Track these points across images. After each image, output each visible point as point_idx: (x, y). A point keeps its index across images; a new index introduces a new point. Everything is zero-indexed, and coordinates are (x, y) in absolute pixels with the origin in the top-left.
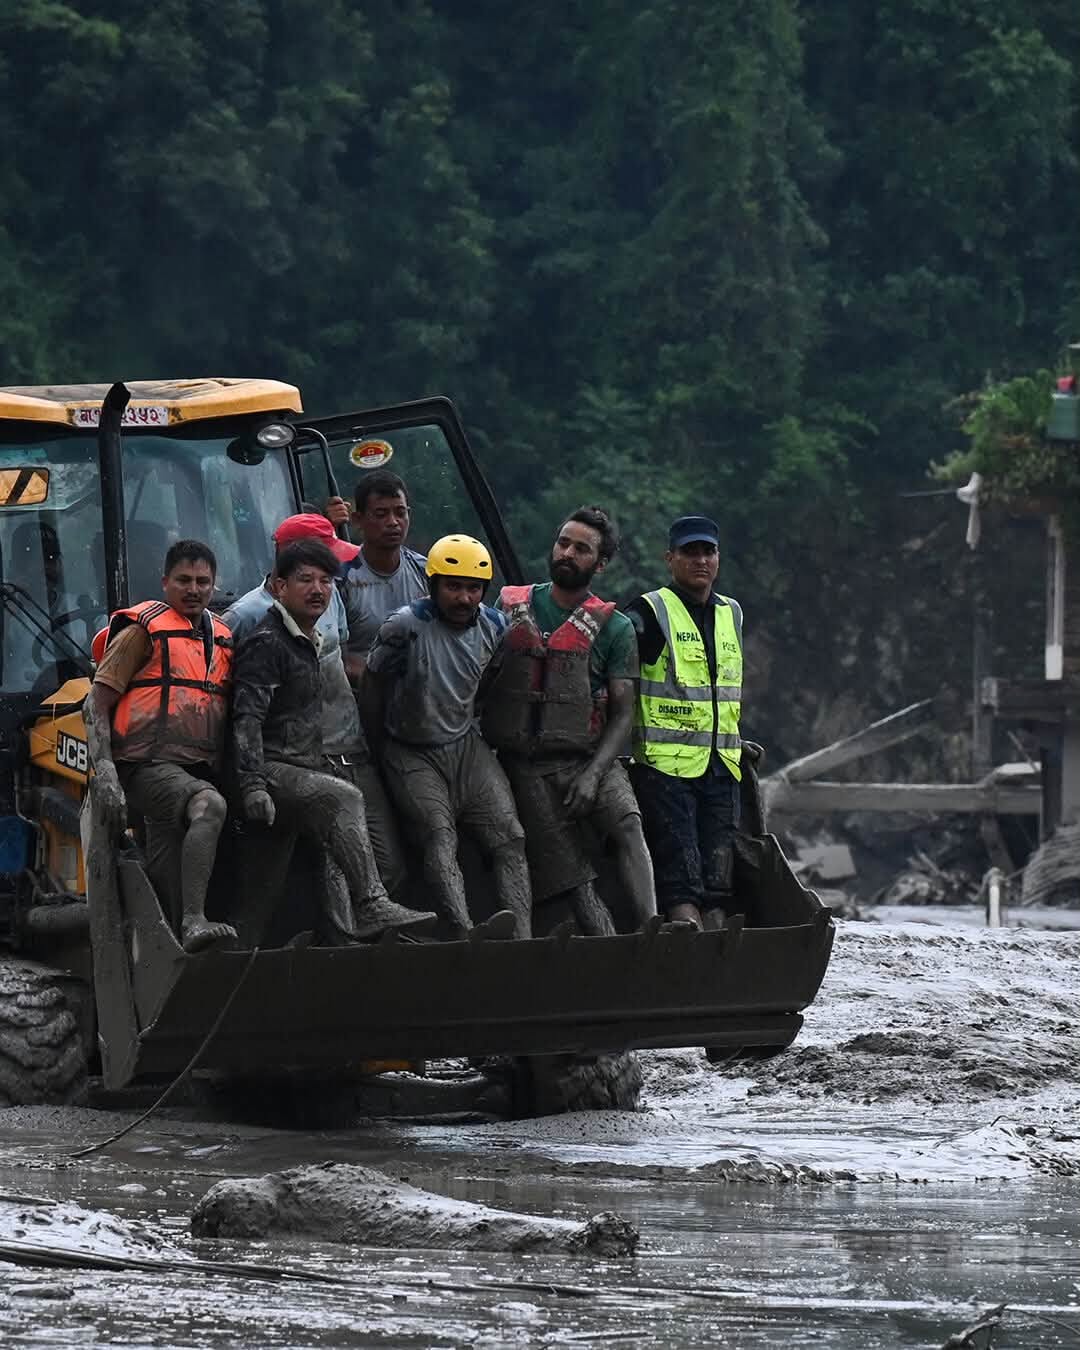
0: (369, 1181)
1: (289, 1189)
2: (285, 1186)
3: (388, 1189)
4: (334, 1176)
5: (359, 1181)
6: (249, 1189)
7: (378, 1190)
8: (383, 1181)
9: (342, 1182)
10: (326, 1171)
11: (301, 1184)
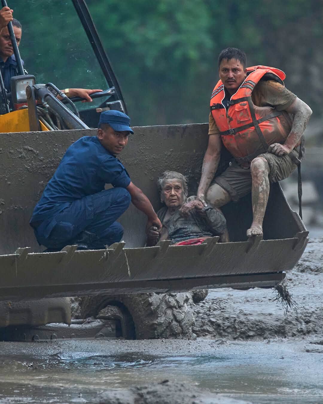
0: (187, 390)
1: (141, 396)
2: (139, 394)
3: (196, 394)
4: (167, 387)
5: (180, 390)
6: (118, 396)
7: (190, 395)
8: (194, 390)
9: (170, 391)
10: (163, 385)
11: (148, 393)
